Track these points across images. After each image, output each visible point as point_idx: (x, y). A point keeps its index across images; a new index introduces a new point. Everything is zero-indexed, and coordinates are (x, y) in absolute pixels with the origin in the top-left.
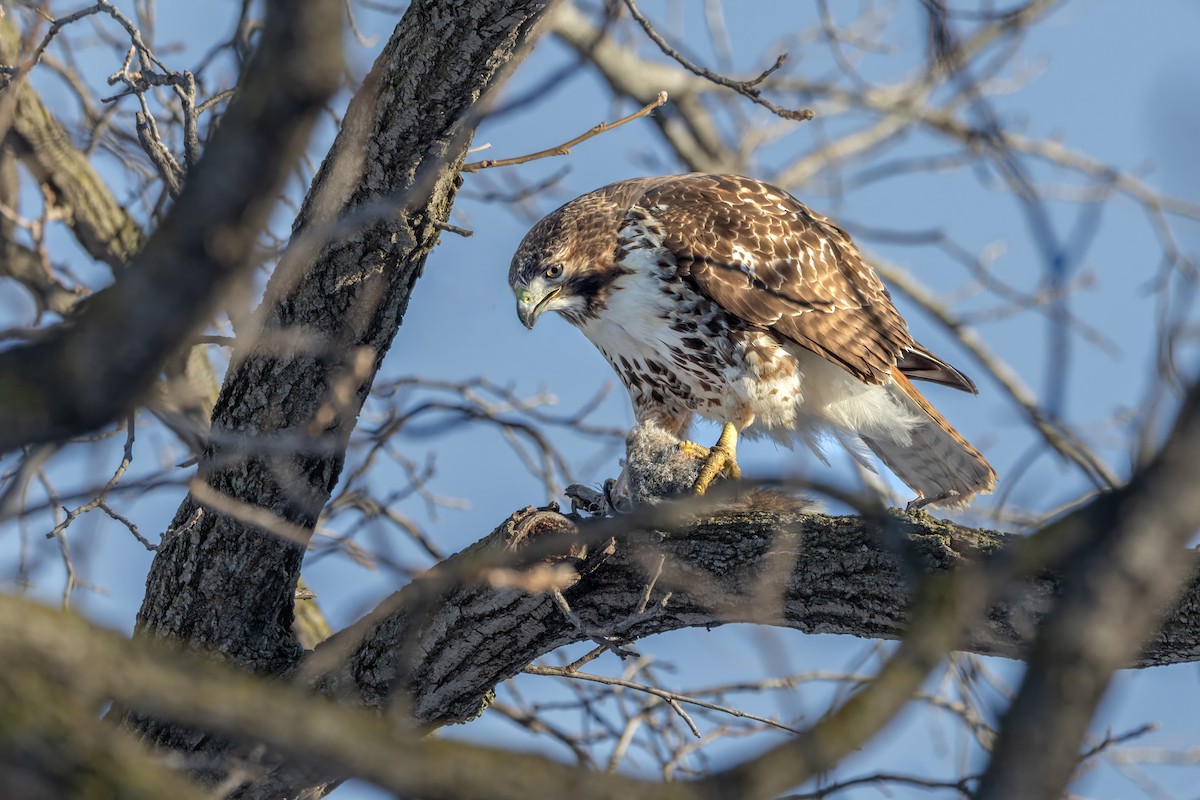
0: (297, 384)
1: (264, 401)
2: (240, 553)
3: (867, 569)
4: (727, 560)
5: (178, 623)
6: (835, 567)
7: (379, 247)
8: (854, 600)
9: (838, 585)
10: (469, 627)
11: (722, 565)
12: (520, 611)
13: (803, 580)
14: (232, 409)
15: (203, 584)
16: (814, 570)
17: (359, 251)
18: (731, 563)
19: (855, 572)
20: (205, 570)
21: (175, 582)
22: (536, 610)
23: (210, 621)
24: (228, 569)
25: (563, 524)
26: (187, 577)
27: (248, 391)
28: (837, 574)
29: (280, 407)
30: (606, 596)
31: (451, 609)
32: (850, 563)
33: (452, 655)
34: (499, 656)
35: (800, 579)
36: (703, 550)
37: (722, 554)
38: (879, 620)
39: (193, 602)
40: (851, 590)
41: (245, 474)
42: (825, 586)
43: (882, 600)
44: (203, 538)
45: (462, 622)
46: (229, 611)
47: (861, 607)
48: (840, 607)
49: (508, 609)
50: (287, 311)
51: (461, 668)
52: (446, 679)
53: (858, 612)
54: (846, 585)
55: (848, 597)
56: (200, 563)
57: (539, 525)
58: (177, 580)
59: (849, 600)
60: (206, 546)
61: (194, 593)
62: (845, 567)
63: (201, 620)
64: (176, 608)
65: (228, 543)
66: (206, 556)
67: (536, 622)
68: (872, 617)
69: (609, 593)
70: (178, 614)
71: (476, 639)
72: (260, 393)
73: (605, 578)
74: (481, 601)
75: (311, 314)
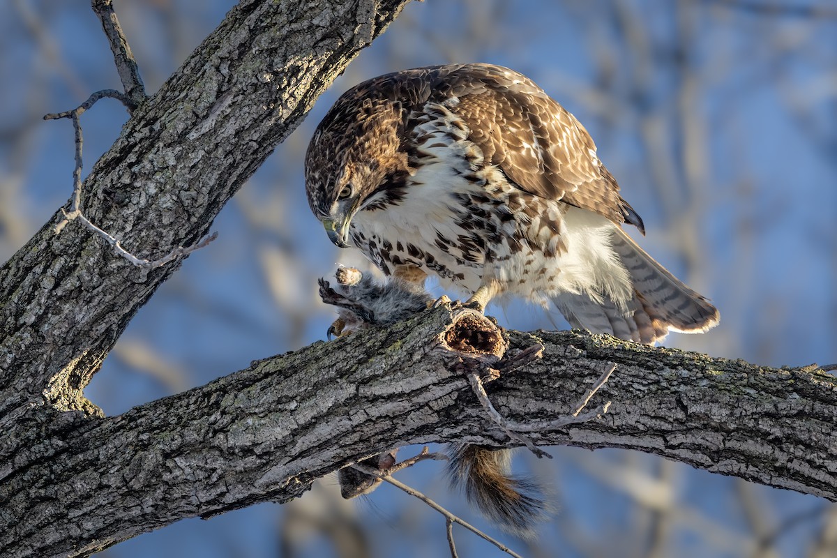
0: (209, 153)
1: (172, 162)
2: (91, 305)
3: (800, 415)
4: (649, 384)
5: (9, 361)
6: (769, 407)
7: (340, 35)
8: (777, 442)
9: (764, 425)
10: (358, 406)
11: (642, 388)
12: (420, 399)
13: (732, 414)
14: (131, 165)
15: (45, 328)
16: (746, 407)
17: (318, 35)
18: (653, 388)
19: (786, 416)
20: (50, 315)
21: (13, 321)
22: (436, 400)
23: (38, 365)
24: (75, 318)
25: (485, 323)
26: (30, 318)
27: (154, 150)
28: (768, 415)
29: (186, 170)
30: (511, 399)
31: (344, 386)
32: (785, 406)
33: (324, 431)
34: (368, 440)
35: (728, 412)
36: (623, 371)
37: (644, 378)
38: (795, 465)
39: (31, 344)
40: (777, 432)
41: (128, 228)
42: (751, 424)
43: (808, 446)
44: (57, 285)
45: (355, 400)
46: (61, 359)
47: (781, 450)
48: (758, 446)
49: (409, 394)
50: (227, 79)
51: (323, 445)
52: (302, 455)
53: (778, 453)
54: (773, 426)
55: (771, 437)
56: (48, 308)
57: (465, 320)
58: (16, 319)
59: (770, 442)
60: (59, 292)
61: (35, 334)
62: (779, 409)
63: (30, 363)
64: (8, 347)
65: (85, 293)
66: (54, 302)
67: (430, 412)
68: (790, 460)
69: (515, 396)
70: (10, 352)
71: (359, 418)
72: (170, 154)
73: (511, 382)
74: (384, 382)
75: (249, 87)
